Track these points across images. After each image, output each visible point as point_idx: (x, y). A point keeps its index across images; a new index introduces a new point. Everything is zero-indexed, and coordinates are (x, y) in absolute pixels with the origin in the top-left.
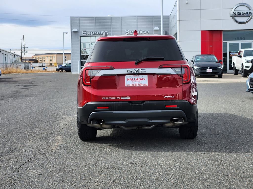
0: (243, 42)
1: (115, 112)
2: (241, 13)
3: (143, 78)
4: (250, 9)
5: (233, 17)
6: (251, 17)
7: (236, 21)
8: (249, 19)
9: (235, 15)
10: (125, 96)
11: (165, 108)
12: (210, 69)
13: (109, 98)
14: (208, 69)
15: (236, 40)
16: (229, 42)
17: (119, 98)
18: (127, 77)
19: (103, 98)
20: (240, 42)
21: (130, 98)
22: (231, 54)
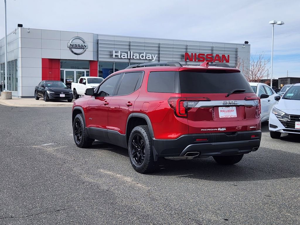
0: (77, 71)
1: (213, 144)
2: (77, 45)
3: (232, 109)
4: (84, 42)
5: (70, 48)
6: (85, 49)
7: (72, 52)
8: (83, 51)
9: (72, 47)
10: (221, 128)
11: (251, 138)
12: (64, 94)
13: (208, 130)
14: (61, 94)
15: (71, 69)
16: (65, 70)
17: (217, 129)
18: (220, 108)
19: (201, 130)
20: (75, 71)
21: (225, 129)
22: (67, 80)
